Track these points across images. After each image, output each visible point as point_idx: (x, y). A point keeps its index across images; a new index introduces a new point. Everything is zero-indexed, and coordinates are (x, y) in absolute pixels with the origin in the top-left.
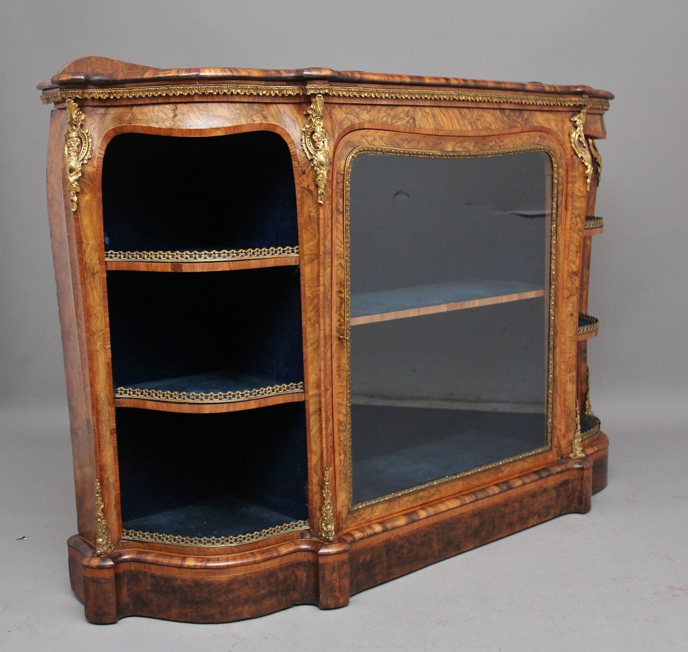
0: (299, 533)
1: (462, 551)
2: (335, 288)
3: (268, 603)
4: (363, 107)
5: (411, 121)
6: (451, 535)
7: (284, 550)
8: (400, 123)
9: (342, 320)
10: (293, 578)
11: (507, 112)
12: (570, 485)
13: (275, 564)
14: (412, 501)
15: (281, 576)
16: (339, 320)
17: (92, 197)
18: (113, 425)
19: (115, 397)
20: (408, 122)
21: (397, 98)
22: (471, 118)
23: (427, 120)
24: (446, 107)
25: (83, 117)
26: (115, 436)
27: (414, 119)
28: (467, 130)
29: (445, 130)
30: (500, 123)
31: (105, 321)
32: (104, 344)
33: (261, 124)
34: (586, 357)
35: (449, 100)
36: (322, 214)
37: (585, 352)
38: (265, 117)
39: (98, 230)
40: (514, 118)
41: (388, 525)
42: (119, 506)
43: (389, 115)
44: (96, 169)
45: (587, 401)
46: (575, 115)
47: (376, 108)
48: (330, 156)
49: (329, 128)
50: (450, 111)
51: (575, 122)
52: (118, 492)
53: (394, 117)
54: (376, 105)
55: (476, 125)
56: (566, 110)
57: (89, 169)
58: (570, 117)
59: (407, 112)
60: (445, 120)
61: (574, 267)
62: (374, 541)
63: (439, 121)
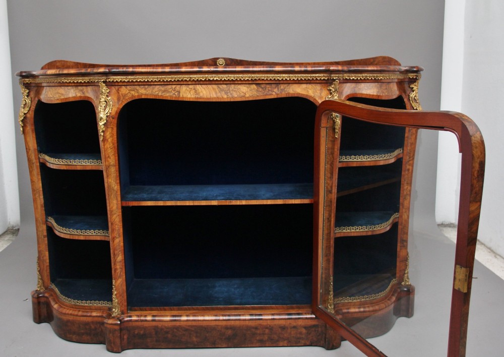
0: (107, 308)
1: (217, 346)
3: (85, 337)
4: (142, 86)
5: (176, 94)
6: (207, 335)
7: (94, 314)
8: (168, 95)
10: (100, 329)
11: (263, 86)
12: (320, 329)
13: (89, 319)
15: (93, 327)
17: (30, 128)
18: (45, 233)
19: (47, 221)
20: (174, 94)
21: (163, 81)
22: (228, 90)
23: (190, 92)
24: (206, 84)
25: (27, 91)
26: (46, 238)
27: (179, 92)
28: (223, 98)
29: (203, 98)
30: (255, 93)
31: (39, 185)
32: (39, 196)
33: (80, 97)
34: (407, 245)
35: (205, 80)
36: (104, 145)
37: (406, 241)
38: (83, 93)
39: (33, 143)
40: (270, 89)
41: (157, 318)
42: (48, 271)
43: (160, 90)
44: (31, 115)
45: (406, 275)
46: (330, 85)
47: (152, 87)
48: (113, 114)
49: (115, 99)
50: (210, 86)
51: (330, 90)
52: (48, 264)
53: (164, 91)
54: (151, 85)
55: (231, 94)
56: (324, 82)
57: (28, 115)
58: (327, 87)
59: (175, 88)
60: (204, 92)
61: (329, 187)
62: (146, 324)
63: (199, 93)
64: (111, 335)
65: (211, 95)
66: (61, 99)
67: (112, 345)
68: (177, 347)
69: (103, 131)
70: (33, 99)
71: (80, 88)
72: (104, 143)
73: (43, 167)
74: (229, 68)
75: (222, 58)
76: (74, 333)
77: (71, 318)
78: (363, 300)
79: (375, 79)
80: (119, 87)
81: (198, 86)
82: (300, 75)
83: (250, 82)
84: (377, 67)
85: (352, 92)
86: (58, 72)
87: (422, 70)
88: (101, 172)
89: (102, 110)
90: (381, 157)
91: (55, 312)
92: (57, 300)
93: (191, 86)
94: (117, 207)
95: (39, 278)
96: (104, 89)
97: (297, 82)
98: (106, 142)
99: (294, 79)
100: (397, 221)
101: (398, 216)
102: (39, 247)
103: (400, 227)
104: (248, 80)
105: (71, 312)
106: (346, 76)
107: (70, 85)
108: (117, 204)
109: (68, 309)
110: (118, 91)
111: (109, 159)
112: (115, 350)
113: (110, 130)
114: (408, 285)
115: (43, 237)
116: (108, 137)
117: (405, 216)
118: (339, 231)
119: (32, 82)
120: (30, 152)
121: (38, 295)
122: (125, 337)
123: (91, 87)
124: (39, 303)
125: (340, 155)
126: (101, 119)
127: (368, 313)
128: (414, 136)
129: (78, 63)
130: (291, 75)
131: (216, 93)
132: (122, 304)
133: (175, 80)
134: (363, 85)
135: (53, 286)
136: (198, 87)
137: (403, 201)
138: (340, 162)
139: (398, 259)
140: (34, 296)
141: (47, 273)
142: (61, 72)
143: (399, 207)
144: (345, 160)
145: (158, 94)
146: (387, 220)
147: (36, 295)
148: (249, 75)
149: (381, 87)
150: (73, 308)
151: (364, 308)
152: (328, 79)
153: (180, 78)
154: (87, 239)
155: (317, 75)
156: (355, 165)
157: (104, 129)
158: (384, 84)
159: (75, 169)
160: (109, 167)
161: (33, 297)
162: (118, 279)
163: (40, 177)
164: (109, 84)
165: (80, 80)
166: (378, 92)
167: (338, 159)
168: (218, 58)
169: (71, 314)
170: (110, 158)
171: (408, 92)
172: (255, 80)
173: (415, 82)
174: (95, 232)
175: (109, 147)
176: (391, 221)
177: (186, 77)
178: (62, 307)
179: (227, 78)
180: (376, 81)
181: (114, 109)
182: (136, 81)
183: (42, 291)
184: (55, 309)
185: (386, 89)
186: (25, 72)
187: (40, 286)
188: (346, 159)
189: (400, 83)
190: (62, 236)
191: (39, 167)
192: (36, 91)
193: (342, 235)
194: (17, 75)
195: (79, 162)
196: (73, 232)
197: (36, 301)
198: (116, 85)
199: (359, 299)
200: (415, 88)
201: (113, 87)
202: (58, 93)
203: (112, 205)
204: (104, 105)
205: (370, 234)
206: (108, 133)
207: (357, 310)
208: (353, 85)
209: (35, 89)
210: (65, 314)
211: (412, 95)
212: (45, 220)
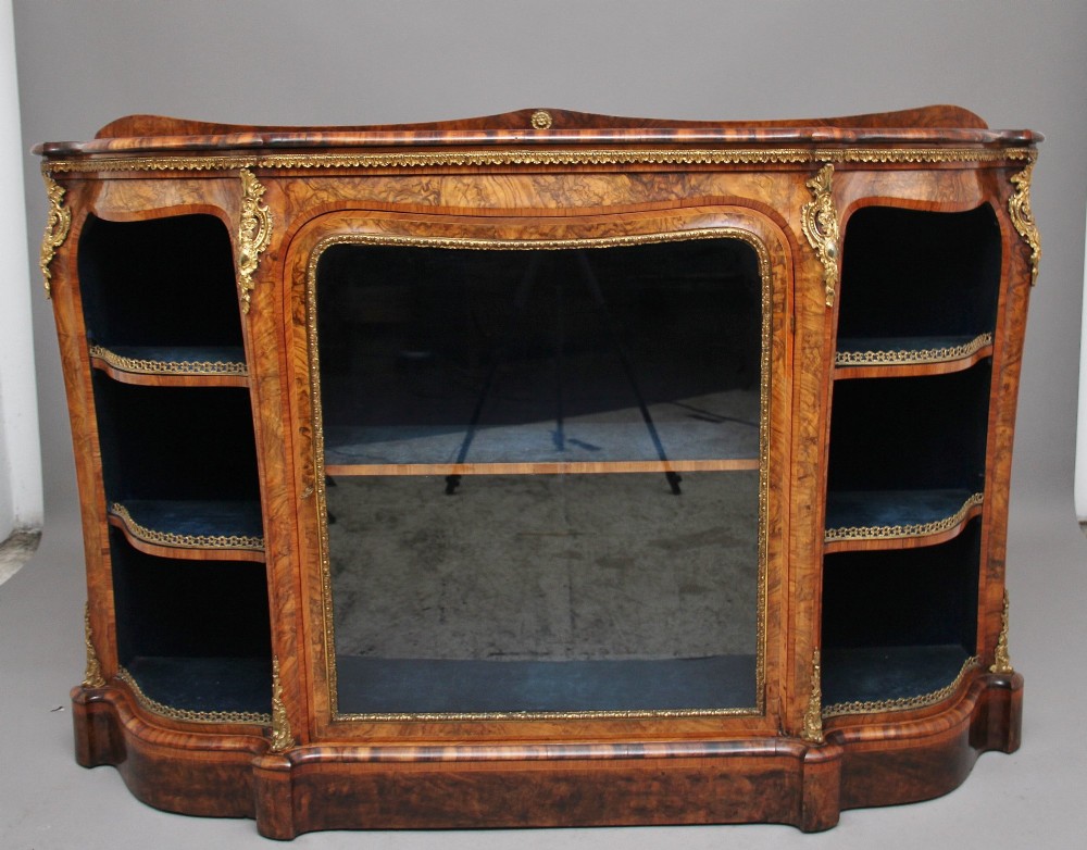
0: (260, 729)
2: (297, 424)
3: (205, 802)
5: (431, 198)
6: (507, 796)
7: (227, 744)
8: (410, 200)
9: (311, 467)
10: (242, 783)
11: (645, 179)
12: (787, 780)
13: (215, 757)
14: (449, 733)
15: (224, 775)
16: (306, 467)
17: (67, 284)
18: (106, 544)
19: (109, 513)
20: (426, 198)
21: (399, 166)
22: (559, 189)
23: (464, 194)
24: (506, 174)
25: (62, 192)
26: (108, 557)
27: (438, 194)
28: (546, 208)
29: (499, 209)
30: (627, 195)
31: (91, 424)
32: (91, 451)
33: (193, 206)
34: (1003, 573)
35: (503, 164)
36: (252, 326)
37: (1002, 564)
38: (201, 197)
39: (75, 321)
40: (663, 186)
41: (383, 755)
42: (114, 637)
43: (391, 189)
44: (70, 252)
45: (1001, 648)
46: (813, 177)
47: (371, 181)
48: (274, 248)
49: (280, 211)
50: (514, 180)
51: (813, 189)
52: (113, 621)
53: (401, 192)
54: (369, 176)
55: (567, 199)
56: (798, 168)
57: (64, 252)
58: (805, 181)
59: (427, 184)
60: (501, 195)
61: (811, 429)
62: (355, 769)
63: (488, 196)
64: (269, 795)
65: (518, 202)
66: (146, 212)
67: (273, 821)
68: (432, 826)
69: (250, 291)
70: (75, 213)
71: (192, 183)
72: (252, 320)
73: (101, 378)
74: (562, 134)
75: (544, 110)
76: (177, 792)
77: (169, 754)
78: (893, 709)
79: (923, 161)
80: (290, 180)
81: (484, 178)
82: (737, 152)
83: (614, 170)
84: (927, 132)
85: (865, 195)
86: (137, 145)
87: (1040, 139)
88: (246, 391)
89: (246, 239)
90: (939, 354)
91: (129, 739)
92: (135, 711)
93: (467, 180)
94: (284, 479)
95: (89, 656)
96: (253, 186)
97: (731, 169)
98: (256, 319)
99: (722, 163)
100: (977, 513)
101: (980, 501)
102: (90, 579)
103: (985, 528)
104: (608, 163)
105: (169, 739)
106: (852, 154)
107: (169, 176)
108: (284, 472)
109: (162, 732)
110: (286, 192)
111: (264, 360)
112: (279, 832)
113: (266, 288)
114: (1006, 672)
115: (100, 552)
116: (262, 304)
117: (998, 502)
118: (836, 538)
119: (74, 169)
120: (68, 343)
121: (87, 698)
122: (304, 801)
123: (219, 180)
124: (90, 716)
125: (837, 350)
126: (245, 259)
127: (907, 741)
128: (1022, 302)
129: (186, 122)
130: (715, 152)
131: (530, 196)
132: (298, 720)
133: (427, 165)
134: (893, 176)
135: (125, 676)
136: (486, 181)
137: (995, 464)
138: (837, 367)
139: (981, 609)
140: (79, 700)
141: (109, 643)
142: (145, 145)
143: (983, 478)
144: (851, 362)
145: (385, 198)
146: (955, 510)
147: (82, 698)
148: (613, 152)
149: (938, 180)
150: (174, 729)
151: (897, 728)
152: (807, 162)
153: (439, 159)
154: (209, 558)
155: (780, 152)
156: (874, 374)
157: (252, 286)
158: (946, 175)
159: (181, 384)
160: (263, 379)
161: (75, 702)
162: (286, 658)
163: (93, 405)
164: (265, 175)
165: (193, 163)
166: (932, 192)
167: (833, 360)
168: (533, 111)
169: (170, 745)
170: (267, 358)
171: (1005, 195)
172: (627, 163)
173: (1023, 169)
174: (229, 542)
175: (263, 329)
176: (963, 512)
177: (456, 157)
178: (147, 727)
179: (556, 158)
180: (925, 166)
181: (276, 236)
182: (332, 167)
183: (97, 686)
184: (130, 731)
185: (952, 186)
186: (56, 145)
187: (94, 676)
188: (852, 358)
189: (986, 173)
190: (148, 550)
191: (90, 380)
192: (83, 191)
193: (844, 548)
194: (36, 152)
195: (191, 368)
196: (175, 540)
197: (82, 711)
198: (280, 177)
199: (884, 706)
200: (1022, 184)
201: (274, 183)
202: (138, 196)
203: (270, 474)
204: (252, 226)
205: (911, 544)
206: (262, 295)
207: (880, 734)
208: (870, 176)
209: (82, 185)
210: (155, 744)
211: (1016, 201)
212: (104, 511)
